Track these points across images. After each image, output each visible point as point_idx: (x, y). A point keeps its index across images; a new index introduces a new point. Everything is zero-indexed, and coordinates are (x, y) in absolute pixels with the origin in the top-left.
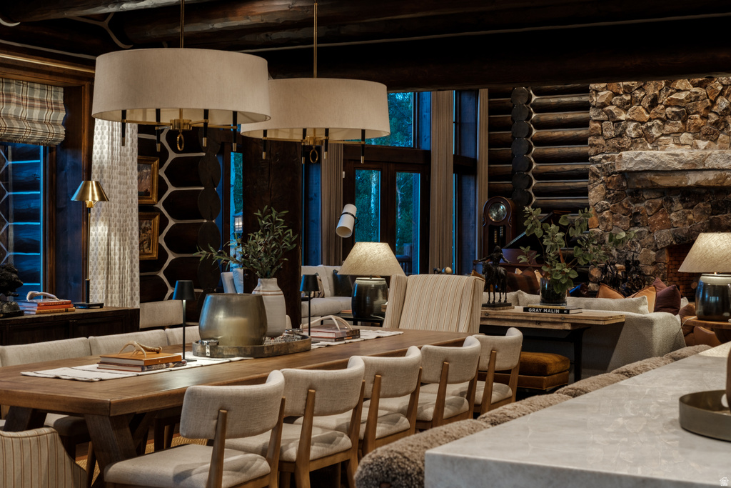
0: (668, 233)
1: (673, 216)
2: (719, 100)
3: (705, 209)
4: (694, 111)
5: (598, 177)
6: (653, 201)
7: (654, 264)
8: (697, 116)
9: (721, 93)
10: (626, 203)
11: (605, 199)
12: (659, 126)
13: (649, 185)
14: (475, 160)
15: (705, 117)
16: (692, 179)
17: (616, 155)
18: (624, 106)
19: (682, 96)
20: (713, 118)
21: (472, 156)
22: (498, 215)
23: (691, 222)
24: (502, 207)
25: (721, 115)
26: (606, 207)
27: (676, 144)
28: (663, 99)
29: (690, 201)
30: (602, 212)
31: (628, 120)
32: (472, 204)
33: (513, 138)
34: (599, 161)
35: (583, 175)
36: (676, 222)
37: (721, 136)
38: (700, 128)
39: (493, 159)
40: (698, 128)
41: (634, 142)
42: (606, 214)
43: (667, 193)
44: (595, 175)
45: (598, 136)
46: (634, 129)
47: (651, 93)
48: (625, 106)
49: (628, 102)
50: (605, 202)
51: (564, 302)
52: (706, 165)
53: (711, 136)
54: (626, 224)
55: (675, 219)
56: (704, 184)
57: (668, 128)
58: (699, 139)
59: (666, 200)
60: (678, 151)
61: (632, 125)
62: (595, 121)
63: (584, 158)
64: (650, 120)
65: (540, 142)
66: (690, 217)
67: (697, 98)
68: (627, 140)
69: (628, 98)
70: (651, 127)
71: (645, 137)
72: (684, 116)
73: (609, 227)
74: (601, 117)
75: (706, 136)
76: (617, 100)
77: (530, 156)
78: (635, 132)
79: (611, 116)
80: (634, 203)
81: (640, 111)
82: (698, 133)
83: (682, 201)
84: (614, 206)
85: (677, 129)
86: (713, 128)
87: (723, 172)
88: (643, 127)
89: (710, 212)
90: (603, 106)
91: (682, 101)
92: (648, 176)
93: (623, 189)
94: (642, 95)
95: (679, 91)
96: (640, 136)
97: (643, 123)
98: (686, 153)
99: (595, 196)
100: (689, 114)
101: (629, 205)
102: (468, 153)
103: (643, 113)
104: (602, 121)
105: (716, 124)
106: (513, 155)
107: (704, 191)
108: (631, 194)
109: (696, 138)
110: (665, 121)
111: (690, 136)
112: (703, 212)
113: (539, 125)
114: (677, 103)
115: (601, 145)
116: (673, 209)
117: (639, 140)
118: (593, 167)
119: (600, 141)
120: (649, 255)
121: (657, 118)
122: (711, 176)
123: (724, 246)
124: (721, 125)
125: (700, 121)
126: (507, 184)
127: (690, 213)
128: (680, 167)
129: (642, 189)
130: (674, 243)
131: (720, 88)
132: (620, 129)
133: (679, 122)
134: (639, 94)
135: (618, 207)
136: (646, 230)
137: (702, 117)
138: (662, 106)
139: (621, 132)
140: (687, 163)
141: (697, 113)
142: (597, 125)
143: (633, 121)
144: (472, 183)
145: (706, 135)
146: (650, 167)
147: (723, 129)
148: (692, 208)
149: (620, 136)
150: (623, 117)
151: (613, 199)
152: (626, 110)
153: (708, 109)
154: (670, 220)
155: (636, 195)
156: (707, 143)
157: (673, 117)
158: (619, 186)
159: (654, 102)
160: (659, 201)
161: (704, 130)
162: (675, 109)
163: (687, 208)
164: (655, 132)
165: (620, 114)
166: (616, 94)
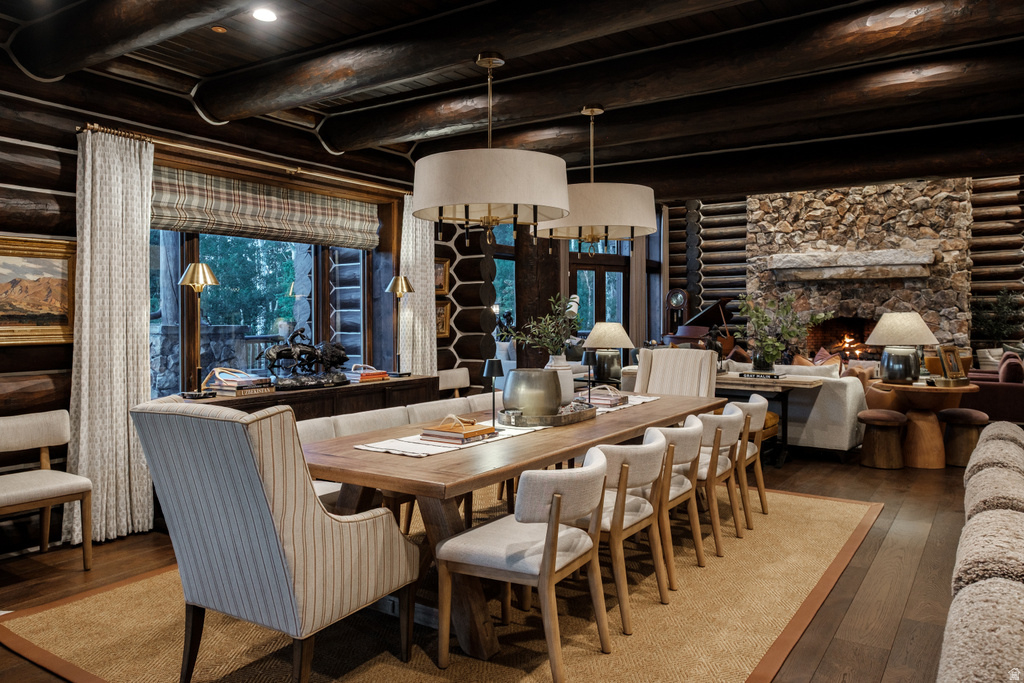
0: (808, 313)
1: (811, 301)
2: (847, 216)
3: (835, 295)
4: (827, 224)
5: (754, 273)
6: (796, 290)
8: (830, 227)
9: (849, 210)
10: (775, 292)
11: (759, 289)
12: (800, 235)
13: (793, 278)
14: (660, 263)
15: (836, 228)
16: (827, 274)
17: (768, 258)
19: (818, 213)
20: (843, 228)
21: (657, 259)
22: (677, 302)
23: (825, 305)
24: (680, 296)
25: (849, 226)
26: (760, 295)
27: (814, 248)
28: (804, 215)
29: (824, 290)
30: (756, 298)
31: (776, 232)
32: (658, 294)
33: (687, 246)
34: (755, 262)
35: (743, 272)
37: (849, 242)
39: (672, 262)
40: (831, 236)
41: (781, 247)
42: (760, 300)
43: (807, 284)
44: (751, 272)
45: (753, 243)
46: (781, 238)
47: (794, 211)
48: (774, 222)
49: (776, 219)
50: (759, 291)
51: (771, 369)
52: (838, 263)
53: (841, 242)
55: (813, 303)
56: (836, 277)
57: (807, 236)
58: (831, 244)
59: (806, 290)
60: (816, 253)
61: (779, 235)
62: (751, 233)
63: (743, 260)
64: (793, 231)
65: (707, 249)
66: (825, 301)
67: (830, 214)
68: (776, 246)
69: (776, 215)
70: (794, 236)
71: (789, 243)
72: (819, 228)
74: (756, 230)
75: (837, 242)
76: (768, 217)
77: (700, 259)
78: (782, 240)
79: (763, 229)
80: (782, 292)
81: (785, 225)
82: (830, 239)
83: (819, 290)
84: (766, 294)
85: (814, 237)
86: (843, 236)
87: (851, 268)
88: (788, 236)
89: (840, 298)
90: (757, 221)
91: (817, 216)
92: (793, 272)
93: (773, 282)
94: (787, 213)
95: (815, 209)
96: (786, 243)
97: (787, 233)
98: (823, 255)
99: (752, 286)
100: (823, 226)
101: (778, 294)
102: (655, 258)
103: (787, 226)
104: (756, 233)
105: (845, 233)
106: (687, 258)
107: (835, 282)
108: (779, 285)
109: (828, 243)
110: (805, 232)
111: (824, 242)
112: (835, 298)
113: (707, 237)
114: (814, 218)
115: (756, 250)
116: (812, 296)
117: (785, 246)
118: (750, 266)
119: (755, 247)
121: (799, 230)
122: (842, 271)
123: (907, 324)
124: (848, 233)
125: (832, 231)
126: (683, 280)
127: (824, 298)
128: (817, 265)
129: (788, 282)
131: (848, 206)
132: (770, 238)
133: (816, 232)
134: (785, 213)
135: (769, 295)
137: (834, 228)
138: (803, 221)
139: (771, 240)
140: (823, 262)
141: (830, 225)
142: (753, 235)
143: (780, 232)
144: (658, 279)
146: (794, 265)
147: (850, 237)
148: (826, 294)
149: (770, 243)
150: (772, 229)
151: (765, 289)
152: (775, 225)
153: (839, 222)
154: (809, 303)
155: (783, 286)
156: (837, 247)
157: (811, 229)
158: (769, 280)
159: (796, 218)
160: (801, 290)
161: (835, 237)
162: (812, 223)
163: (822, 295)
164: (797, 240)
165: (770, 227)
166: (767, 213)
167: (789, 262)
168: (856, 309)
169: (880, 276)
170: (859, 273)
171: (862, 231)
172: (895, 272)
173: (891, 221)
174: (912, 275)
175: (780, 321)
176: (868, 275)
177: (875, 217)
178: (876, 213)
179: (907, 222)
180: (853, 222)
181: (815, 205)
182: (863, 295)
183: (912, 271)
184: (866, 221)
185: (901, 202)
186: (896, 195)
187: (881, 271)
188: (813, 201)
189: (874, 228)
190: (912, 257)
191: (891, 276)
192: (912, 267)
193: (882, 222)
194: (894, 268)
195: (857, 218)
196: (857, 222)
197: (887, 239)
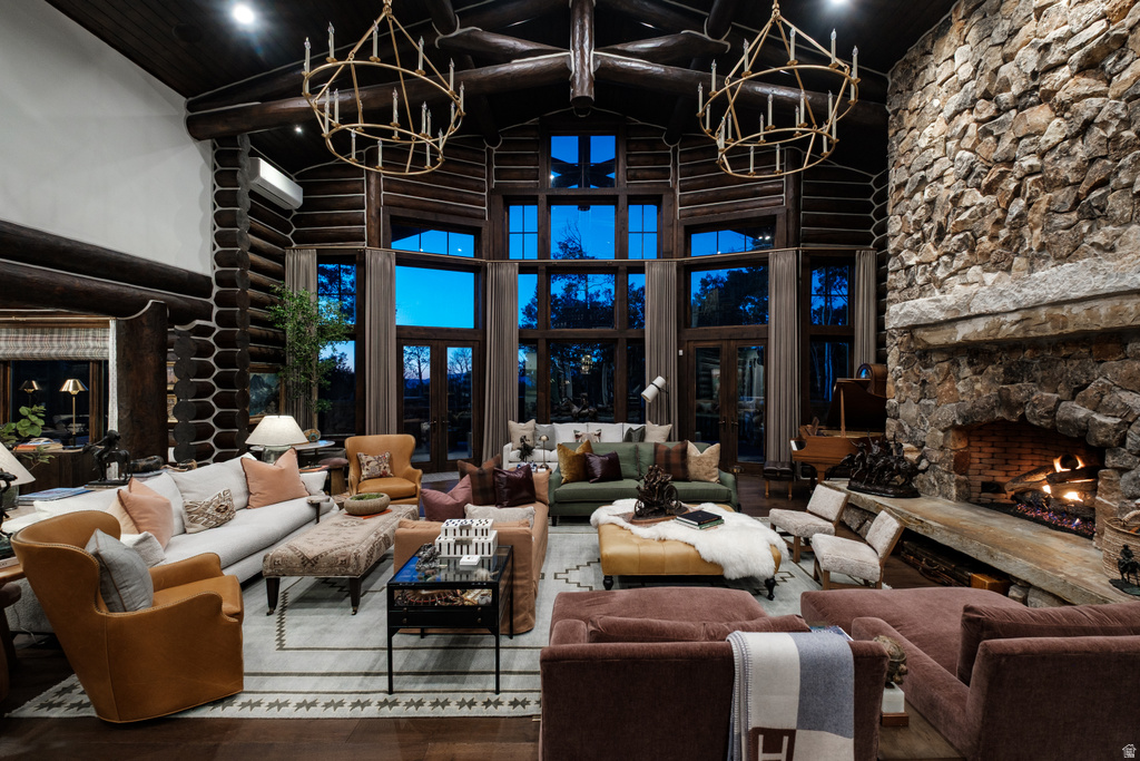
0: (952, 408)
1: (960, 387)
2: (1012, 206)
3: (994, 375)
4: (980, 232)
5: (894, 338)
6: (940, 364)
7: (942, 448)
8: (985, 238)
9: (1015, 193)
10: (917, 368)
11: (899, 363)
12: (946, 264)
13: (927, 345)
15: (993, 237)
16: (963, 332)
17: (889, 312)
18: (914, 247)
19: (970, 214)
20: (1004, 233)
23: (980, 394)
25: (1014, 228)
26: (900, 374)
27: (963, 284)
28: (951, 225)
29: (978, 364)
30: (896, 380)
31: (917, 264)
36: (963, 393)
37: (1016, 259)
38: (988, 255)
41: (922, 290)
42: (900, 383)
43: (954, 352)
45: (894, 289)
46: (923, 274)
47: (938, 221)
49: (918, 242)
50: (899, 367)
52: (972, 310)
53: (1003, 264)
54: (917, 395)
55: (961, 389)
56: (972, 338)
57: (955, 263)
58: (987, 271)
59: (953, 364)
61: (920, 270)
62: (892, 272)
66: (978, 386)
67: (985, 212)
68: (916, 289)
69: (919, 235)
70: (938, 267)
71: (932, 280)
72: (970, 245)
73: (903, 398)
74: (896, 267)
75: (997, 265)
76: (909, 242)
78: (924, 277)
79: (903, 263)
80: (925, 368)
81: (928, 250)
82: (987, 262)
83: (971, 364)
84: (906, 372)
85: (964, 264)
86: (1005, 251)
87: (996, 318)
88: (931, 268)
89: (1001, 380)
90: (897, 252)
91: (968, 221)
92: (919, 333)
93: (912, 351)
94: (930, 227)
95: (967, 208)
96: (929, 281)
97: (930, 263)
99: (892, 360)
100: (976, 238)
101: (920, 371)
103: (930, 251)
104: (898, 271)
105: (1007, 243)
107: (995, 349)
108: (920, 357)
109: (984, 270)
110: (952, 255)
111: (978, 269)
112: (992, 380)
114: (963, 227)
115: (896, 299)
116: (961, 376)
117: (927, 287)
119: (896, 294)
120: (937, 436)
121: (945, 254)
122: (980, 325)
124: (1014, 243)
125: (989, 244)
127: (977, 381)
128: (941, 316)
130: (959, 423)
132: (910, 277)
133: (965, 252)
134: (926, 228)
135: (910, 373)
136: (933, 403)
137: (991, 238)
138: (950, 236)
139: (910, 280)
140: (949, 310)
141: (984, 233)
142: (893, 276)
143: (922, 263)
145: (996, 263)
147: (1018, 249)
148: (981, 373)
149: (910, 285)
150: (913, 261)
151: (905, 364)
152: (916, 252)
153: (998, 223)
154: (957, 390)
155: (923, 358)
156: (996, 275)
157: (960, 247)
158: (908, 347)
159: (941, 233)
160: (946, 365)
161: (993, 257)
162: (961, 236)
163: (975, 373)
164: (941, 273)
165: (909, 258)
166: (909, 235)
167: (906, 315)
168: (1021, 405)
169: (1050, 330)
170: (1009, 328)
171: (1037, 232)
172: (1078, 317)
173: (1096, 194)
174: (1116, 323)
175: (922, 420)
176: (1026, 330)
177: (1061, 195)
178: (1065, 183)
179: (1130, 185)
180: (1020, 216)
181: (965, 202)
182: (1039, 374)
183: (1115, 314)
184: (1043, 207)
185: (1116, 138)
186: (1104, 125)
187: (1052, 318)
188: (963, 193)
189: (1060, 220)
190: (1107, 276)
191: (1071, 329)
192: (1116, 302)
193: (1077, 201)
194: (1076, 309)
195: (1029, 206)
196: (1030, 216)
197: (1088, 240)
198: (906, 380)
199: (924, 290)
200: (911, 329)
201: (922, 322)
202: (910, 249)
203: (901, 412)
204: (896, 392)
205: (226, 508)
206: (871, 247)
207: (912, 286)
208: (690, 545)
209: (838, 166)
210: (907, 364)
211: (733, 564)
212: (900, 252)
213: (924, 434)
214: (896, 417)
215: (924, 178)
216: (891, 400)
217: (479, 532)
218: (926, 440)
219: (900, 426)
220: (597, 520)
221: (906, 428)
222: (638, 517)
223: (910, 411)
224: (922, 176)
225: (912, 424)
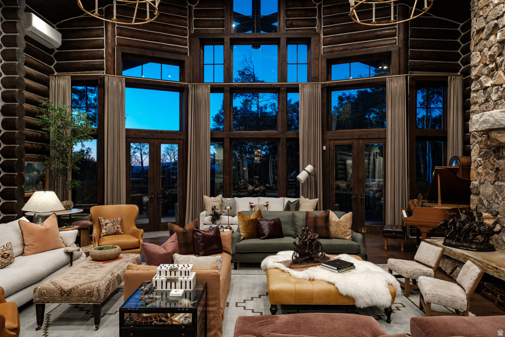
5: (476, 138)
10: (492, 160)
11: (479, 156)
18: (490, 73)
26: (480, 163)
30: (477, 167)
31: (492, 86)
42: (480, 170)
45: (475, 104)
46: (496, 93)
49: (492, 70)
50: (479, 159)
54: (492, 178)
61: (494, 90)
62: (474, 91)
68: (491, 103)
69: (493, 65)
71: (504, 98)
73: (482, 181)
74: (477, 87)
76: (486, 70)
78: (497, 95)
79: (482, 85)
80: (498, 159)
81: (499, 75)
84: (484, 162)
88: (502, 89)
90: (478, 77)
93: (489, 147)
94: (501, 60)
96: (500, 98)
97: (501, 85)
99: (475, 154)
101: (495, 162)
103: (501, 77)
104: (478, 90)
108: (494, 151)
115: (477, 111)
117: (499, 102)
119: (477, 107)
132: (487, 95)
134: (498, 60)
135: (487, 163)
136: (504, 184)
139: (487, 97)
142: (475, 94)
143: (495, 85)
149: (487, 101)
150: (489, 83)
151: (484, 156)
152: (491, 77)
155: (497, 152)
158: (486, 145)
165: (486, 82)
166: (486, 65)
167: (484, 122)
175: (496, 196)
198: (485, 168)
199: (497, 104)
200: (487, 132)
201: (496, 127)
202: (487, 75)
203: (481, 190)
204: (477, 176)
205: (8, 255)
206: (459, 74)
207: (489, 102)
208: (331, 283)
209: (435, 17)
210: (485, 156)
211: (362, 297)
212: (480, 77)
213: (497, 206)
214: (478, 194)
215: (496, 25)
216: (474, 182)
217: (183, 273)
218: (499, 210)
219: (480, 201)
220: (265, 266)
221: (485, 202)
222: (294, 264)
223: (488, 190)
224: (495, 24)
225: (489, 199)
